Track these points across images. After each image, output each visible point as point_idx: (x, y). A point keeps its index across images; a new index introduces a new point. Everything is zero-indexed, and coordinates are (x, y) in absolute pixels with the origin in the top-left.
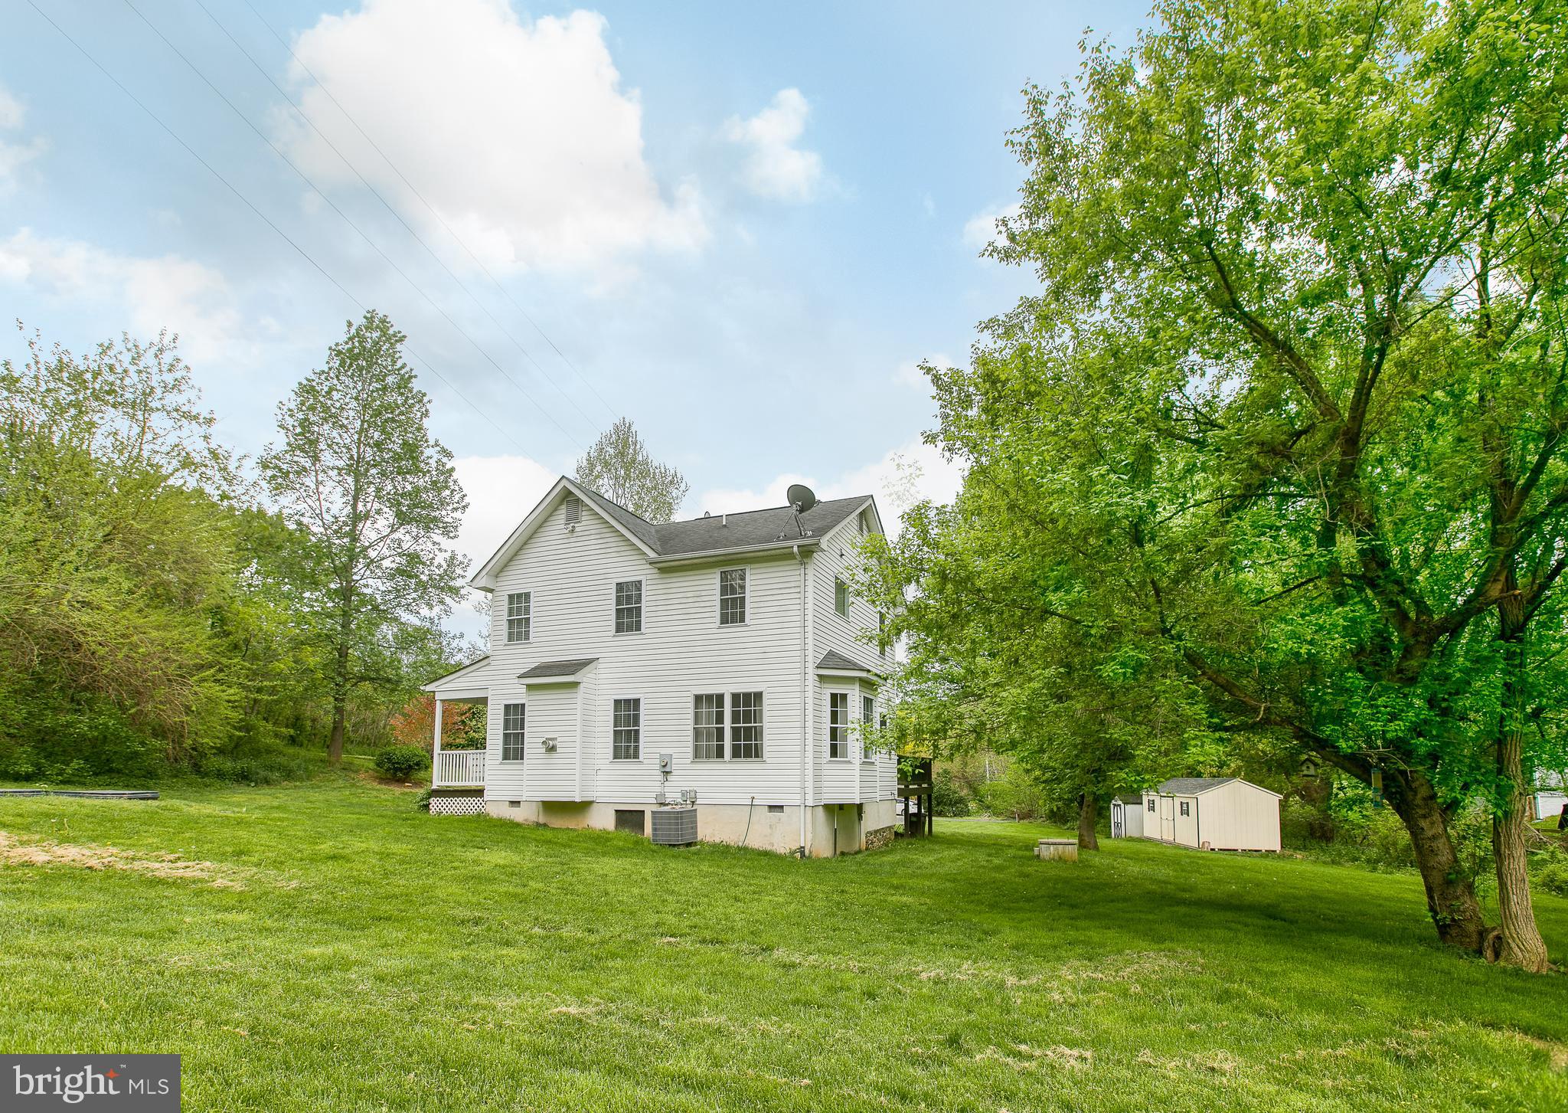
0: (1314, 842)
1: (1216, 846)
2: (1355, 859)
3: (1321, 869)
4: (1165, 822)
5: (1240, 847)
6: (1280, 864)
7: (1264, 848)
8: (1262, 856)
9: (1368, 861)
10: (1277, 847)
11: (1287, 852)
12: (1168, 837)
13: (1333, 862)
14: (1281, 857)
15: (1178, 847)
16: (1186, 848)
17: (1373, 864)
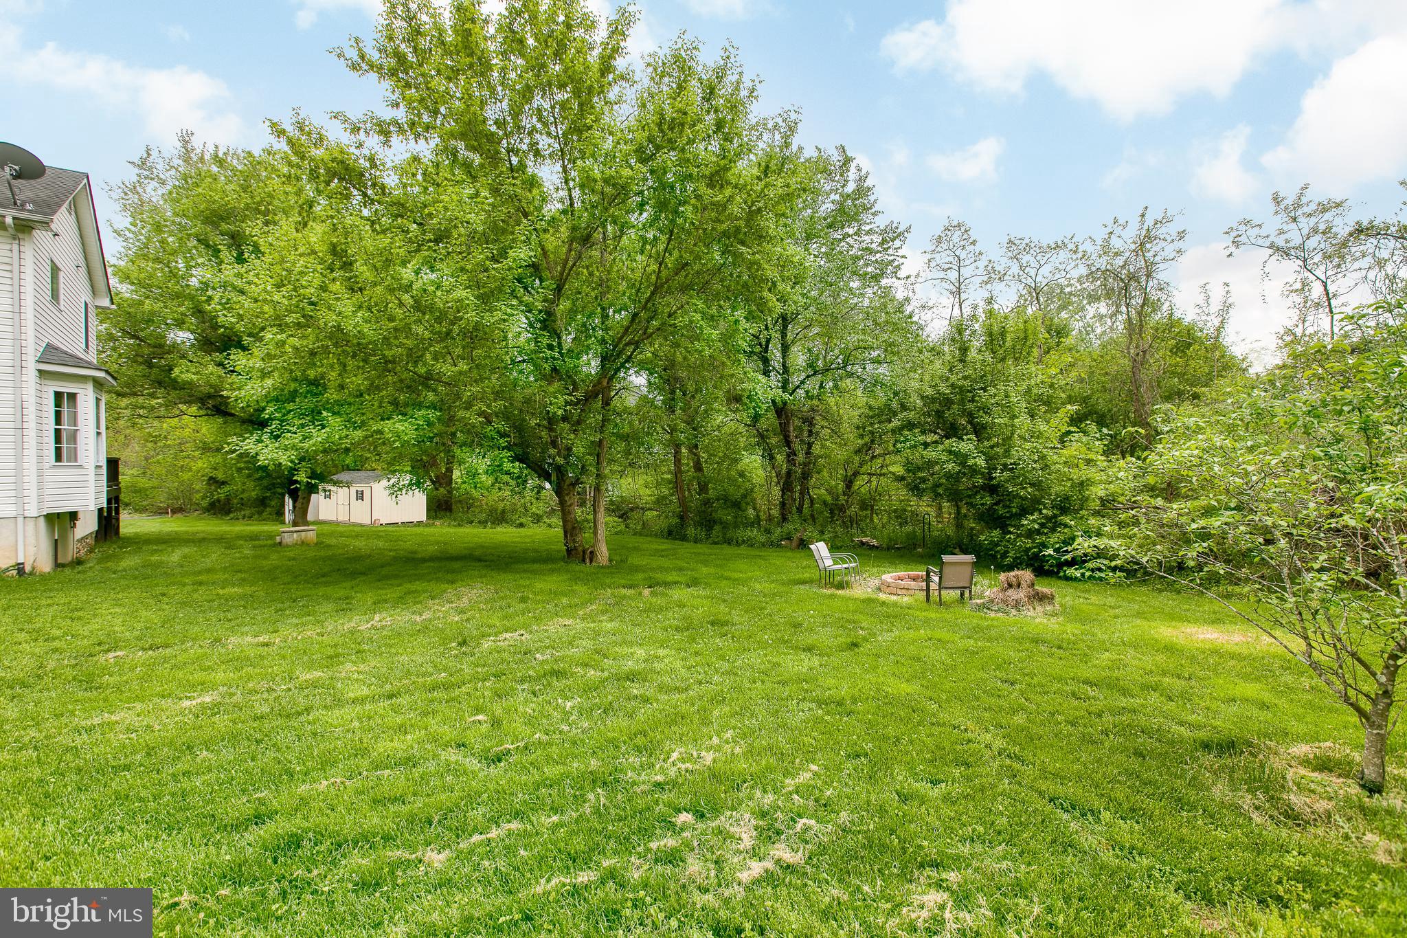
0: (442, 513)
1: (384, 521)
2: (471, 522)
3: (452, 530)
4: (340, 507)
5: (400, 521)
6: (427, 530)
7: (415, 520)
8: (415, 526)
9: (480, 522)
10: (424, 518)
11: (431, 521)
12: (343, 517)
13: (459, 525)
14: (427, 525)
15: (354, 525)
16: (362, 525)
17: (483, 523)
